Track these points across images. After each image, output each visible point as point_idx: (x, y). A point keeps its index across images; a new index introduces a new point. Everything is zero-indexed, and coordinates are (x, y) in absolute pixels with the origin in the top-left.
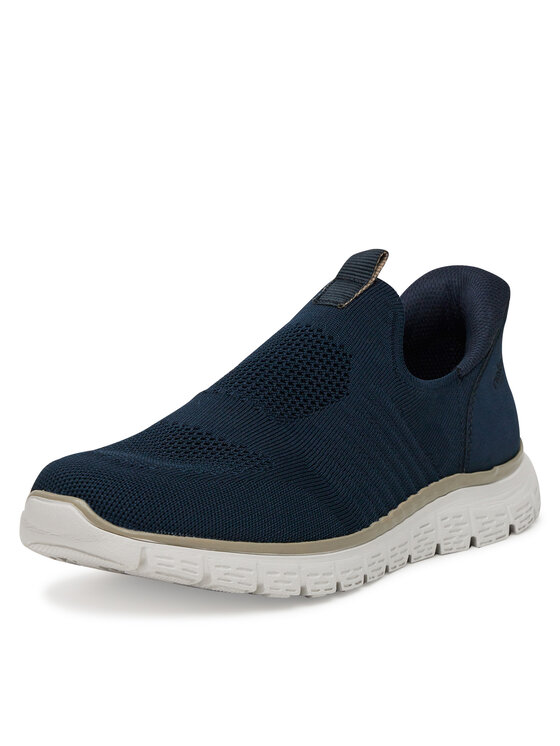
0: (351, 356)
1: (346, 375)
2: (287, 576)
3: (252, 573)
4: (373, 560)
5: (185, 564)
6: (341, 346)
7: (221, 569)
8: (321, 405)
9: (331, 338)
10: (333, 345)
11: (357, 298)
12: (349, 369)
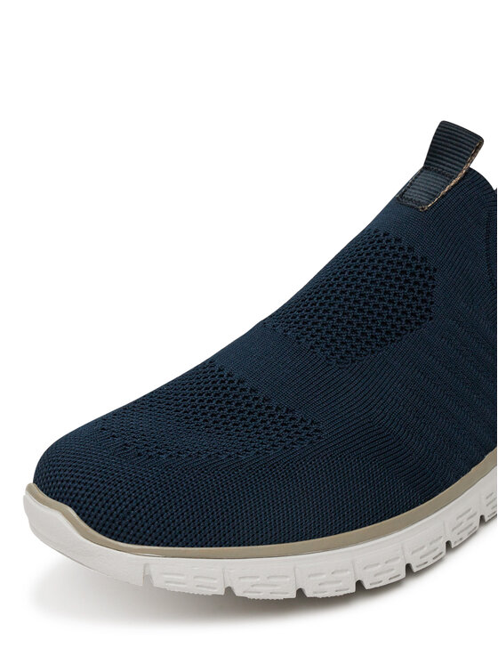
0: (435, 270)
1: (428, 294)
2: (335, 575)
3: (288, 579)
4: (460, 520)
5: (200, 580)
6: (423, 259)
7: (247, 580)
8: (398, 334)
9: (410, 249)
10: (414, 258)
11: (443, 196)
12: (433, 287)
